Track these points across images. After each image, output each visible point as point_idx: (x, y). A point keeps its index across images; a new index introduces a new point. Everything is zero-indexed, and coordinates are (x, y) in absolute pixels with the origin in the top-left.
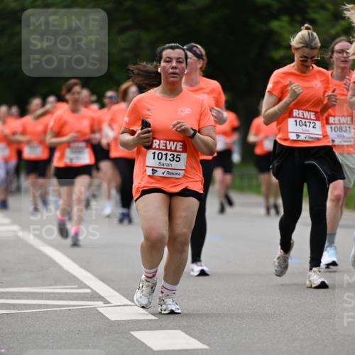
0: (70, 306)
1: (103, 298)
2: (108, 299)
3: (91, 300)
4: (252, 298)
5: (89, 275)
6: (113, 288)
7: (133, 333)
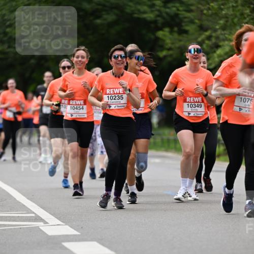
0: (21, 225)
1: (43, 220)
2: (47, 221)
3: (35, 222)
4: (145, 220)
5: (34, 204)
6: (50, 213)
7: (63, 244)
